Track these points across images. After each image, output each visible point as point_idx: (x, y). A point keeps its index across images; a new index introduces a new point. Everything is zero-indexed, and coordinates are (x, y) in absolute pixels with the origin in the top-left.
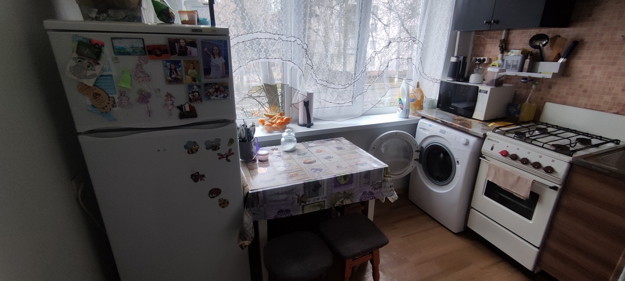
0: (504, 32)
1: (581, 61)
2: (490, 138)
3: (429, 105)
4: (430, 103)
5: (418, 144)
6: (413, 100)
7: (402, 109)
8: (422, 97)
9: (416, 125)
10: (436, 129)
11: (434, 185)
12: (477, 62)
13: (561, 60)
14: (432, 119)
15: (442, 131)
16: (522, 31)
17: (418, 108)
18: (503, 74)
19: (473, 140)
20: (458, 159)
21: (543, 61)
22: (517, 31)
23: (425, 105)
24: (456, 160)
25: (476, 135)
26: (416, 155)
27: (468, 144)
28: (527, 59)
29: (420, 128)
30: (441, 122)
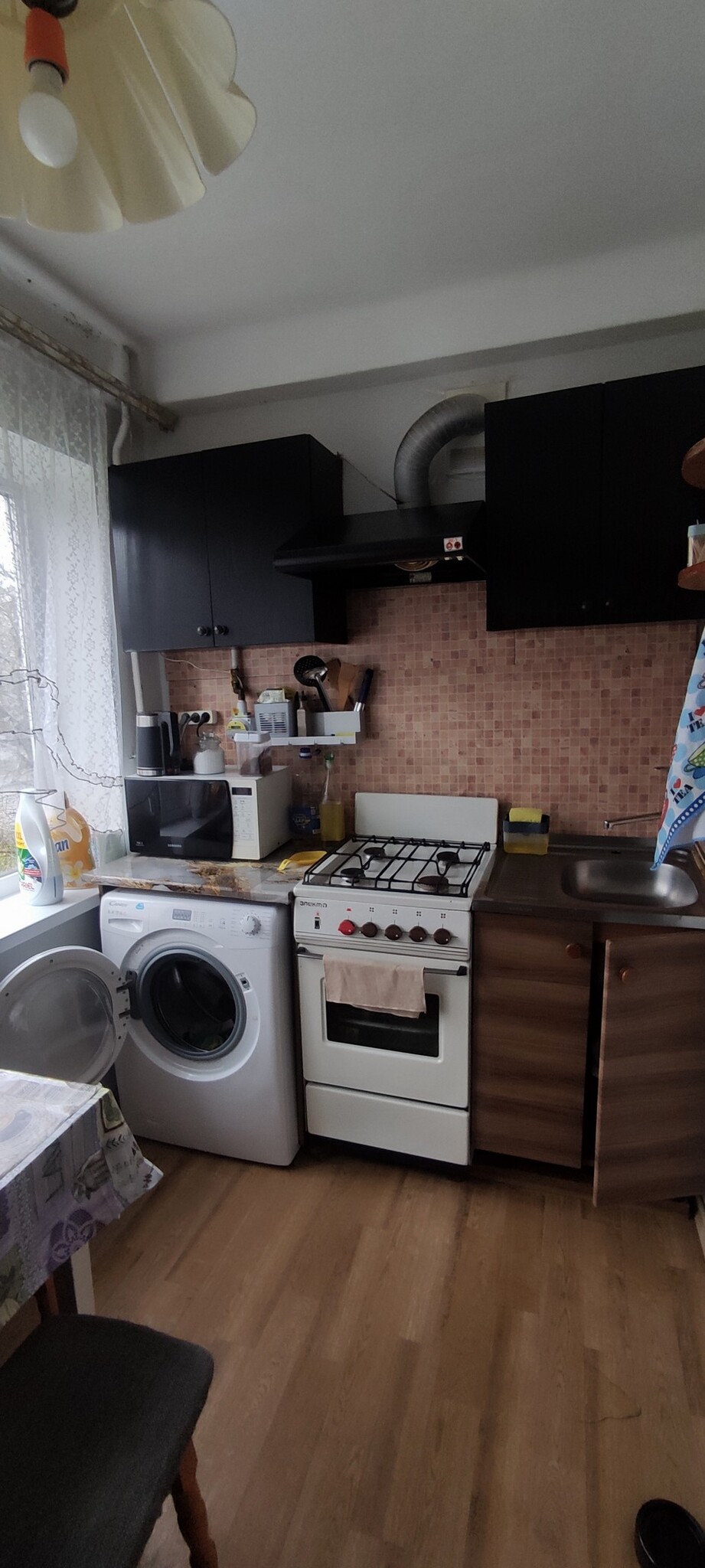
0: (233, 652)
1: (387, 705)
2: (304, 900)
3: (108, 848)
4: (108, 843)
5: (119, 967)
6: (61, 846)
7: (39, 879)
8: (85, 831)
9: (95, 913)
10: (157, 911)
11: (201, 1064)
12: (191, 723)
13: (358, 706)
14: (140, 887)
15: (179, 915)
16: (267, 649)
17: (80, 864)
18: (267, 744)
19: (268, 916)
20: (241, 974)
21: (328, 710)
22: (258, 650)
23: (97, 851)
24: (238, 979)
25: (270, 901)
26: (121, 1002)
27: (259, 929)
28: (299, 708)
29: (110, 921)
30: (167, 890)
